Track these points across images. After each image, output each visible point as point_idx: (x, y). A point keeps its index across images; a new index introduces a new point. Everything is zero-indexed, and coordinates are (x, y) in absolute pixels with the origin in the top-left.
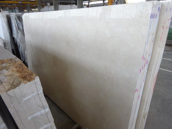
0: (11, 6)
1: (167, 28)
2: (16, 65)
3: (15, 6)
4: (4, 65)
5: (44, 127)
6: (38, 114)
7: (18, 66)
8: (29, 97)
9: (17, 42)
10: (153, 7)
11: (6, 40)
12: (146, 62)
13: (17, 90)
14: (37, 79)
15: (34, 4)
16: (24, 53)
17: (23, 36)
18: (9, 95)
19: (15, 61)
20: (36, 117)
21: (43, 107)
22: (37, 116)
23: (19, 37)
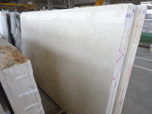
0: (11, 8)
1: (140, 27)
2: (11, 51)
3: (15, 8)
4: (2, 50)
5: (32, 105)
6: (28, 93)
7: (13, 52)
8: (21, 77)
9: (15, 38)
10: (128, 8)
11: (4, 35)
12: (122, 54)
13: (11, 69)
14: (29, 62)
15: (32, 7)
16: (19, 47)
17: (19, 32)
18: (4, 73)
19: (11, 48)
20: (26, 96)
21: (32, 87)
22: (27, 94)
23: (16, 33)
